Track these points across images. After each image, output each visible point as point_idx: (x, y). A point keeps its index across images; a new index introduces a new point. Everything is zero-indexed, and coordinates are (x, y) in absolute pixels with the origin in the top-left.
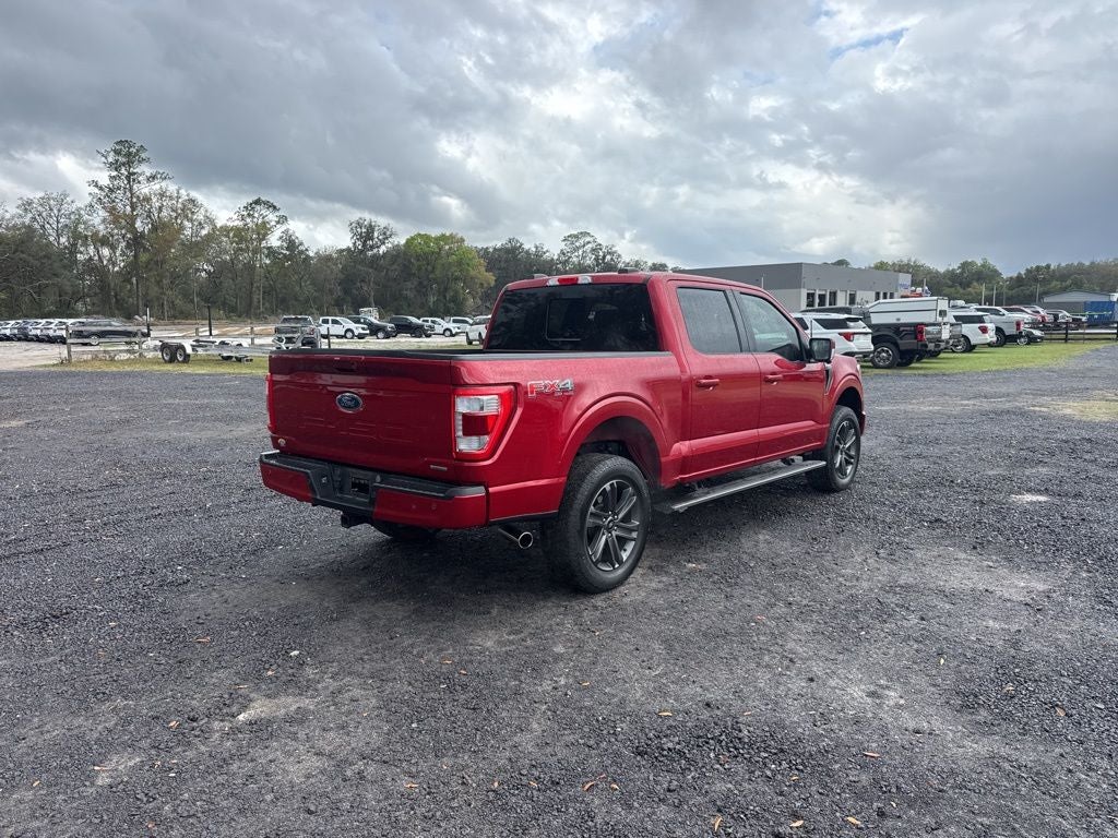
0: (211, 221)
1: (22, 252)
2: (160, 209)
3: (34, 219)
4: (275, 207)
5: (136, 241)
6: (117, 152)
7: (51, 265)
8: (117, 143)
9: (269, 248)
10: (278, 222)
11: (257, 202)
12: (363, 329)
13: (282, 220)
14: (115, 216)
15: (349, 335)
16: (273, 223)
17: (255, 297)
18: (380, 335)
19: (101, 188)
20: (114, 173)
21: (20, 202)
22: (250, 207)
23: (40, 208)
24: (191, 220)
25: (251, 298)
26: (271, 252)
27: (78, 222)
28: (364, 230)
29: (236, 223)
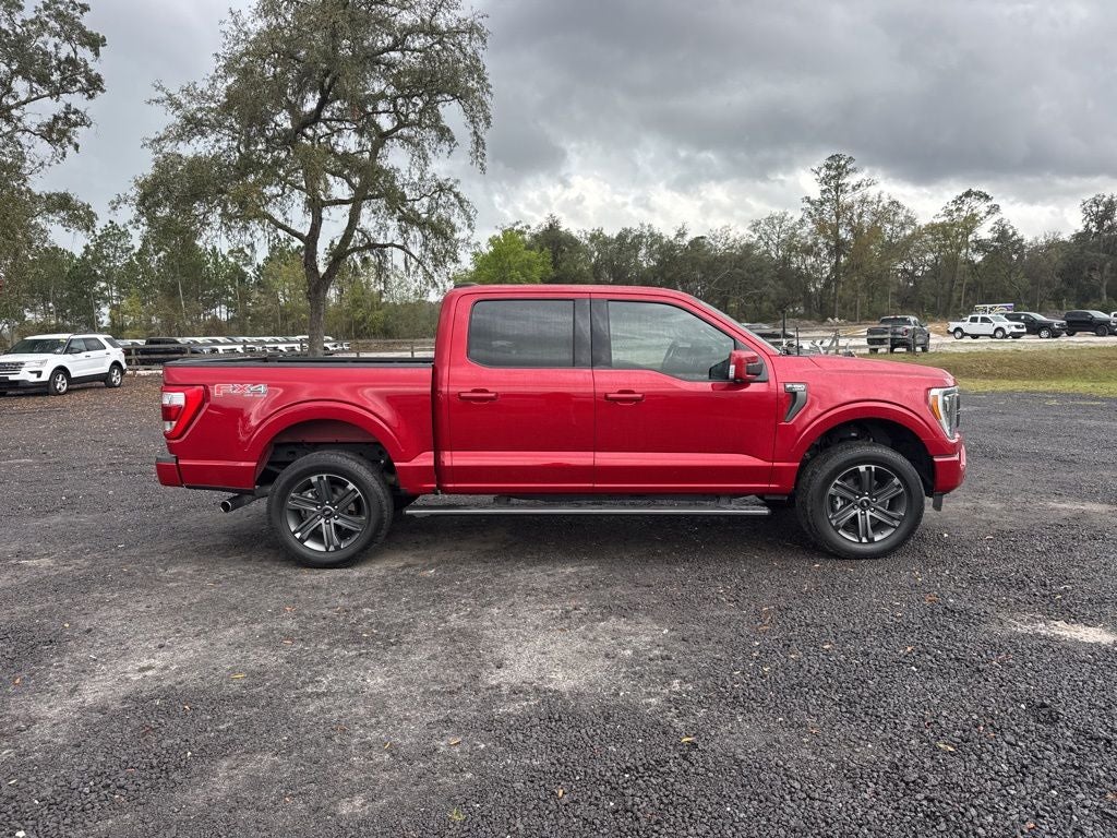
0: (911, 221)
1: (740, 268)
2: (860, 216)
3: (760, 237)
4: (987, 197)
5: (839, 247)
6: (829, 167)
7: (762, 276)
8: (829, 159)
9: (977, 242)
10: (988, 213)
11: (968, 194)
12: (1017, 327)
13: (995, 209)
14: (822, 227)
15: (999, 334)
16: (981, 215)
17: (955, 296)
18: (1044, 333)
19: (812, 203)
20: (825, 187)
21: (750, 224)
22: (960, 200)
23: (766, 228)
24: (893, 223)
25: (951, 296)
26: (981, 246)
27: (794, 235)
28: (1101, 208)
29: (942, 220)
